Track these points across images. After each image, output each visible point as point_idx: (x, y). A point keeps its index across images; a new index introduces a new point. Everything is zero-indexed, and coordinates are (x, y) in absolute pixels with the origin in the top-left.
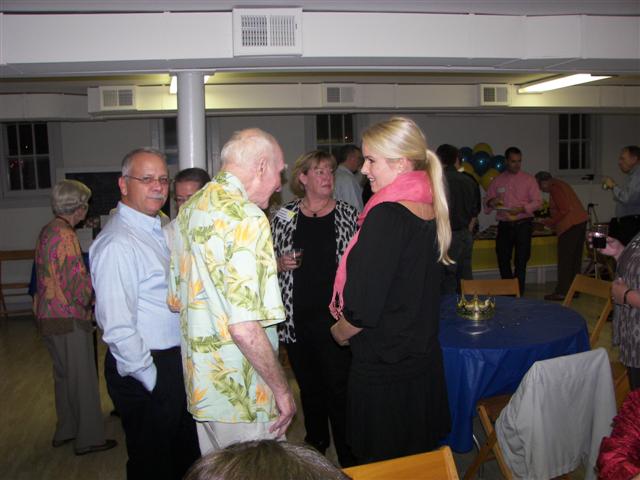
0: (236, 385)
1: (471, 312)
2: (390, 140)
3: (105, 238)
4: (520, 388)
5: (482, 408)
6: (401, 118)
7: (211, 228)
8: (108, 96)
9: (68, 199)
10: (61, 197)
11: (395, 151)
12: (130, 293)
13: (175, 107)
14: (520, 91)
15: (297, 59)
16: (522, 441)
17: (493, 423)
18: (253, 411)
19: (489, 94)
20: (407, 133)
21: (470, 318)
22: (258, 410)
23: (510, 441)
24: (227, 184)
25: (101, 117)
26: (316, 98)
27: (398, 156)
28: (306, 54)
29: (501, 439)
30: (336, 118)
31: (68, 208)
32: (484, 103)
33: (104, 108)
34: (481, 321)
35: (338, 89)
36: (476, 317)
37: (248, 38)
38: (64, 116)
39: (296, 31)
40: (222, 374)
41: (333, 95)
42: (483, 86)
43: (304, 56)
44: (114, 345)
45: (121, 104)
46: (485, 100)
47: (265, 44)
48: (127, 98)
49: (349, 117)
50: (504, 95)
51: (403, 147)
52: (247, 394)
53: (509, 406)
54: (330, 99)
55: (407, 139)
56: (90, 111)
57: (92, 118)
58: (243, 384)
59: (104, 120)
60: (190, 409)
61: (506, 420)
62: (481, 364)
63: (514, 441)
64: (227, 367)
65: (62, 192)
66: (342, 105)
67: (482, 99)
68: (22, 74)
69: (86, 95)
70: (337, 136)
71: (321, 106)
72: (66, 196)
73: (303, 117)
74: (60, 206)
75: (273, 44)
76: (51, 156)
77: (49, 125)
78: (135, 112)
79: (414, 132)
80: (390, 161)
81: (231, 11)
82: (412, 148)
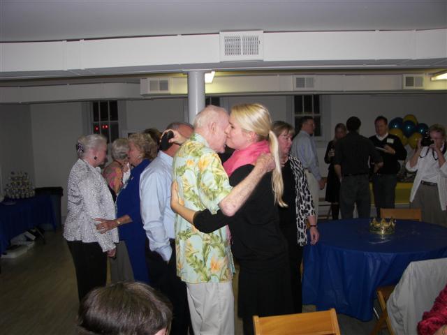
0: (198, 261)
1: (379, 229)
2: (249, 117)
3: (150, 170)
4: (401, 280)
5: (380, 293)
6: (261, 106)
7: (184, 166)
8: (153, 85)
9: (122, 150)
10: (118, 149)
11: (250, 125)
12: (161, 203)
13: (186, 92)
14: (433, 79)
15: (261, 63)
16: (401, 315)
17: (386, 302)
18: (208, 275)
19: (410, 81)
20: (261, 116)
21: (378, 233)
22: (213, 275)
23: (395, 315)
24: (195, 140)
25: (150, 97)
26: (289, 85)
27: (251, 129)
28: (266, 60)
29: (389, 313)
30: (308, 98)
31: (122, 155)
32: (405, 88)
33: (149, 92)
34: (385, 236)
35: (304, 79)
36: (383, 232)
37: (228, 50)
38: (126, 97)
39: (260, 45)
40: (190, 254)
41: (300, 83)
42: (405, 76)
43: (265, 60)
44: (149, 232)
45: (161, 89)
46: (407, 85)
47: (239, 54)
48: (165, 85)
49: (317, 97)
50: (420, 81)
51: (256, 125)
52: (205, 265)
53: (394, 291)
54: (298, 86)
55: (260, 120)
56: (142, 93)
57: (144, 98)
58: (202, 260)
59: (152, 99)
60: (178, 274)
61: (392, 301)
62: (378, 262)
63: (397, 315)
64: (194, 249)
65: (119, 145)
66: (306, 89)
67: (405, 84)
68: (94, 74)
69: (139, 83)
70: (308, 109)
71: (292, 90)
72: (121, 148)
73: (285, 97)
74: (116, 154)
75: (244, 54)
76: (119, 122)
77: (118, 102)
78: (170, 94)
79: (266, 118)
80: (244, 131)
81: (218, 33)
82: (262, 127)
